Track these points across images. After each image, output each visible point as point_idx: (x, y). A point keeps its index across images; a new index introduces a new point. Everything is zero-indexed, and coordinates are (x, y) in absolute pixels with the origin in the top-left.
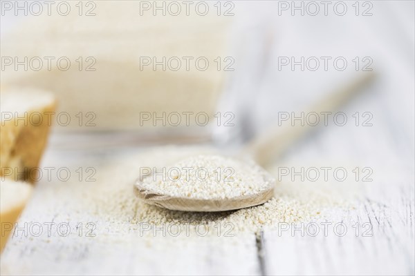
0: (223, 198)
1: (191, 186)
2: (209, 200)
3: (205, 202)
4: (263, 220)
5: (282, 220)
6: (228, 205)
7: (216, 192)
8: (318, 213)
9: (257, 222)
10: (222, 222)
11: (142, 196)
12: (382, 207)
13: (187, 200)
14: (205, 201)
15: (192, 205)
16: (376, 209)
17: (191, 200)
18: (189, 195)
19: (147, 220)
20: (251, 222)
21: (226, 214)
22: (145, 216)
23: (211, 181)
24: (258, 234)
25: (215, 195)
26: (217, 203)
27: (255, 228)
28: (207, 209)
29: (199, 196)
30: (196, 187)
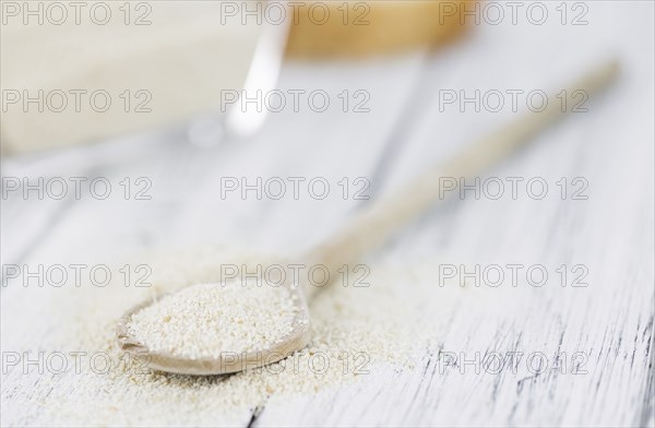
0: (216, 357)
1: (179, 337)
2: (196, 361)
3: (190, 363)
4: (273, 386)
5: (298, 388)
7: (207, 349)
9: (263, 390)
11: (120, 344)
13: (168, 359)
14: (191, 361)
15: (175, 366)
17: (174, 359)
18: (174, 350)
20: (255, 390)
23: (209, 328)
24: (259, 409)
25: (205, 353)
26: (207, 364)
27: (259, 398)
28: (194, 371)
29: (184, 353)
30: (185, 338)
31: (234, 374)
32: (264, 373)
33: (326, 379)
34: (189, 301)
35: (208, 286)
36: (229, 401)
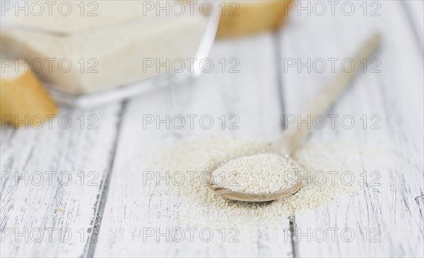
0: (268, 192)
1: (246, 184)
2: (258, 194)
3: (255, 196)
4: (294, 206)
5: (307, 206)
6: (271, 197)
7: (262, 188)
8: (332, 199)
9: (290, 208)
10: (267, 208)
11: (212, 188)
12: (376, 192)
13: (243, 194)
14: (255, 194)
15: (247, 198)
16: (372, 194)
17: (246, 194)
18: (244, 190)
19: (215, 203)
20: (286, 208)
21: (269, 203)
22: (213, 199)
23: (259, 178)
24: (291, 218)
25: (262, 190)
26: (264, 196)
27: (289, 212)
28: (256, 200)
29: (251, 191)
30: (249, 183)
31: (273, 201)
32: (289, 200)
33: (319, 201)
34: (244, 166)
35: (252, 157)
36: (277, 214)
